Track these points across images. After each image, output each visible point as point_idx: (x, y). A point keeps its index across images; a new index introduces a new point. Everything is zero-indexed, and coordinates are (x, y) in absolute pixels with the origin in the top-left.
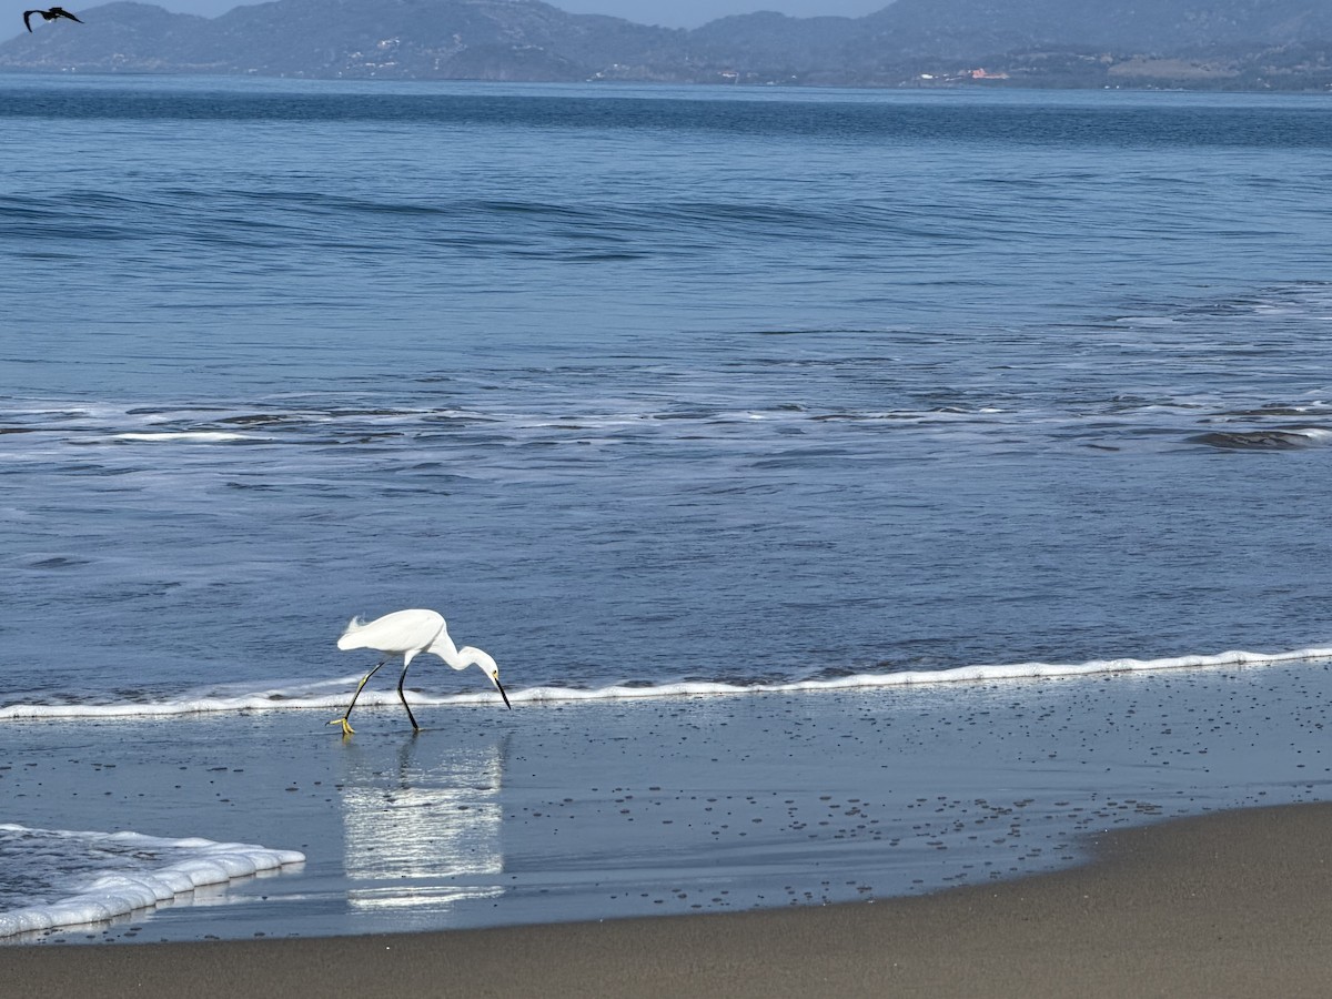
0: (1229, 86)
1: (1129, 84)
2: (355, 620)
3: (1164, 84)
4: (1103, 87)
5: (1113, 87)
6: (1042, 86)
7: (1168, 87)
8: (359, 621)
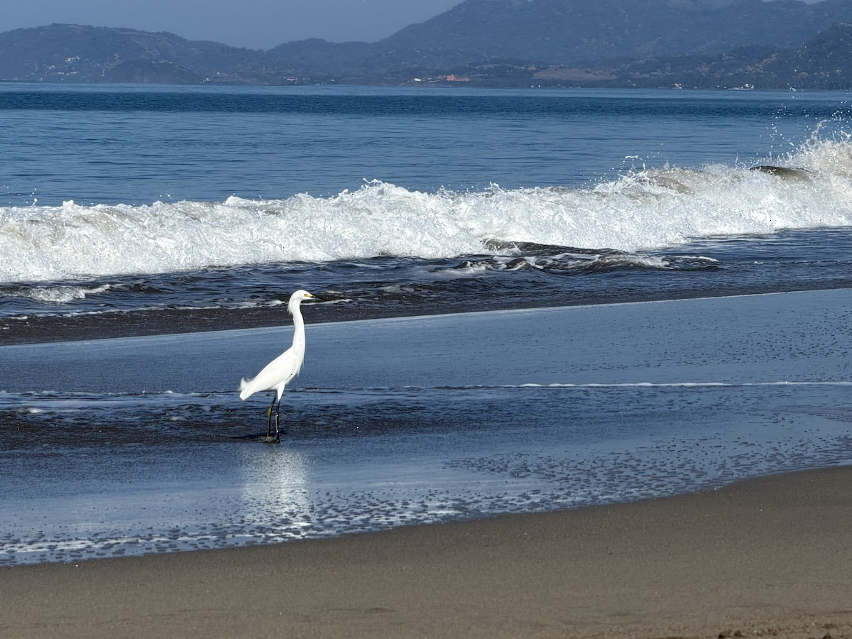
0: (609, 84)
1: (546, 84)
2: (243, 380)
3: (568, 84)
4: (530, 86)
5: (536, 86)
6: (492, 86)
7: (571, 86)
8: (245, 380)
